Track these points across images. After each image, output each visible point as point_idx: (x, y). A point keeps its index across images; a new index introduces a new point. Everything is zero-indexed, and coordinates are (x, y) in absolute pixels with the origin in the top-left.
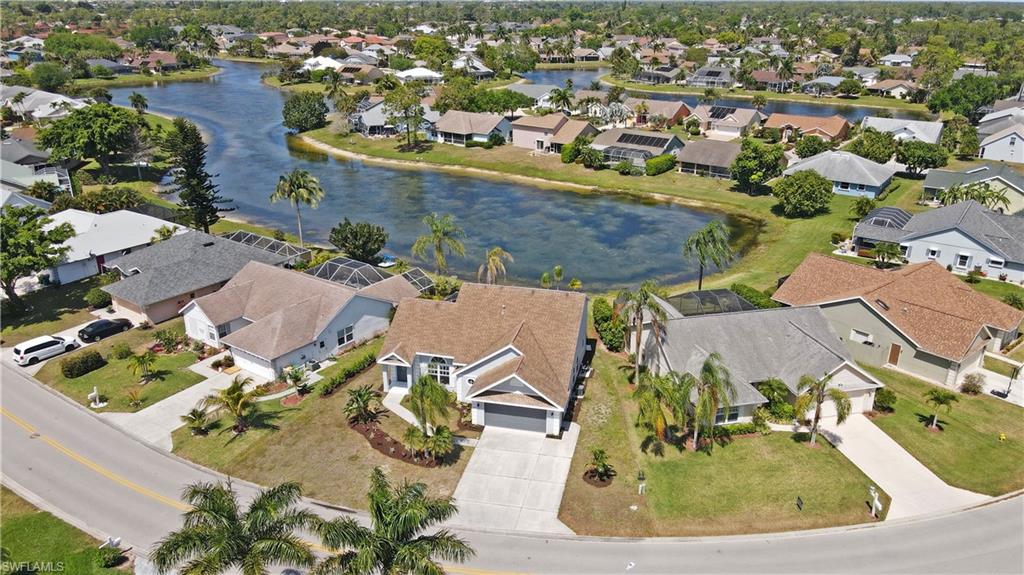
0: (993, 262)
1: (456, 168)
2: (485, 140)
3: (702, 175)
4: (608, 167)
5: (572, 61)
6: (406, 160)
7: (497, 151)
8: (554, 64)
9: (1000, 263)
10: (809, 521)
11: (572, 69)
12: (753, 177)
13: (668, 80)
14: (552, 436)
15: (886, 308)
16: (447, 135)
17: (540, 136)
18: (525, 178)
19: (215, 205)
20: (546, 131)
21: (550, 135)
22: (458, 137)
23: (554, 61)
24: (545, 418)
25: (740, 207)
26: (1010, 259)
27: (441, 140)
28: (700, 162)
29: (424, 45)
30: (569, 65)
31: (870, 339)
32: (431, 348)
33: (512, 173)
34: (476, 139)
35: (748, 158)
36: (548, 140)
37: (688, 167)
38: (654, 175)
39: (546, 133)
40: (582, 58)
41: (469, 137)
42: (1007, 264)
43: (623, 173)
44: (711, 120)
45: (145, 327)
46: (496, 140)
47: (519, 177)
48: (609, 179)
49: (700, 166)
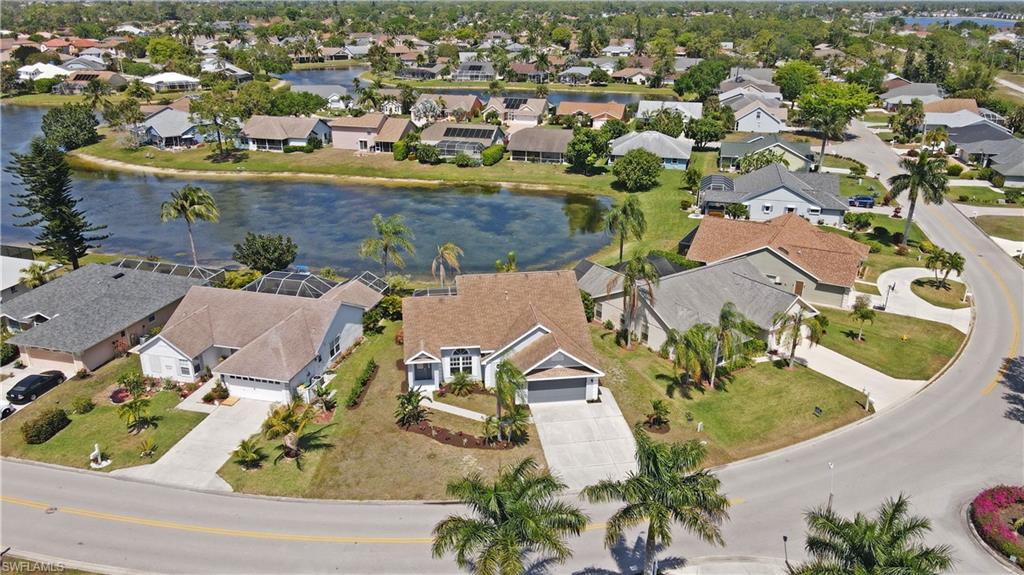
0: (813, 211)
1: (286, 174)
2: (304, 144)
3: (533, 161)
4: (443, 161)
6: (226, 170)
7: (318, 154)
8: (303, 65)
9: (817, 211)
10: (829, 424)
11: (322, 69)
12: (589, 158)
13: (433, 75)
14: (592, 401)
15: (787, 253)
16: (260, 142)
17: (363, 136)
18: (365, 178)
20: (369, 131)
21: (374, 135)
22: (273, 143)
24: (585, 386)
26: (825, 207)
27: (253, 147)
28: (530, 150)
31: (778, 280)
33: (350, 174)
34: (292, 144)
35: (582, 142)
36: (371, 139)
37: (518, 155)
38: (491, 165)
39: (369, 133)
41: (286, 142)
42: (823, 211)
43: (461, 166)
44: (507, 110)
45: (82, 375)
46: (314, 144)
47: (358, 178)
48: (449, 173)
49: (530, 153)
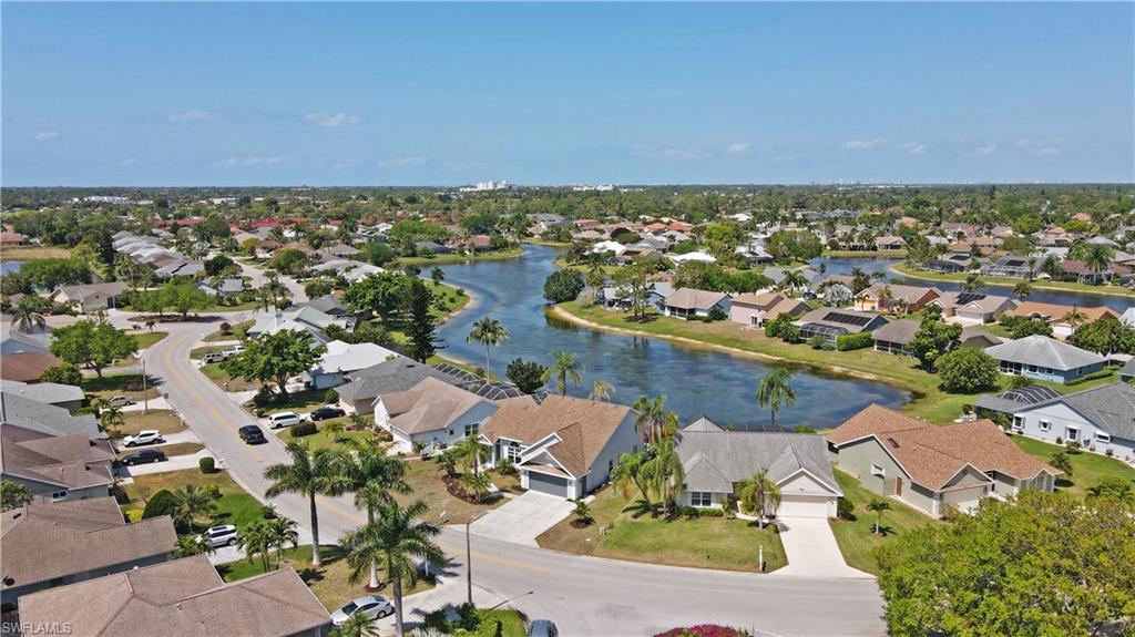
0: (1100, 437)
1: (669, 336)
2: (705, 315)
3: (896, 353)
4: (804, 342)
5: (875, 249)
6: (628, 328)
7: (715, 326)
8: (854, 253)
9: (1106, 438)
12: (929, 353)
13: (962, 268)
14: (570, 500)
15: (896, 446)
16: (673, 309)
17: (754, 313)
18: (724, 348)
19: (433, 344)
20: (760, 308)
21: (763, 312)
22: (682, 311)
23: (854, 248)
24: (566, 486)
25: (912, 382)
26: (1114, 434)
27: (667, 313)
28: (893, 341)
29: (713, 232)
30: (871, 253)
31: (883, 473)
32: (510, 435)
33: (714, 343)
34: (698, 313)
36: (760, 316)
37: (883, 345)
38: (845, 350)
39: (759, 310)
40: (887, 246)
41: (692, 311)
42: (1113, 439)
43: (815, 348)
44: (956, 306)
45: (353, 416)
46: (717, 314)
47: (719, 346)
48: (801, 353)
49: (893, 345)
